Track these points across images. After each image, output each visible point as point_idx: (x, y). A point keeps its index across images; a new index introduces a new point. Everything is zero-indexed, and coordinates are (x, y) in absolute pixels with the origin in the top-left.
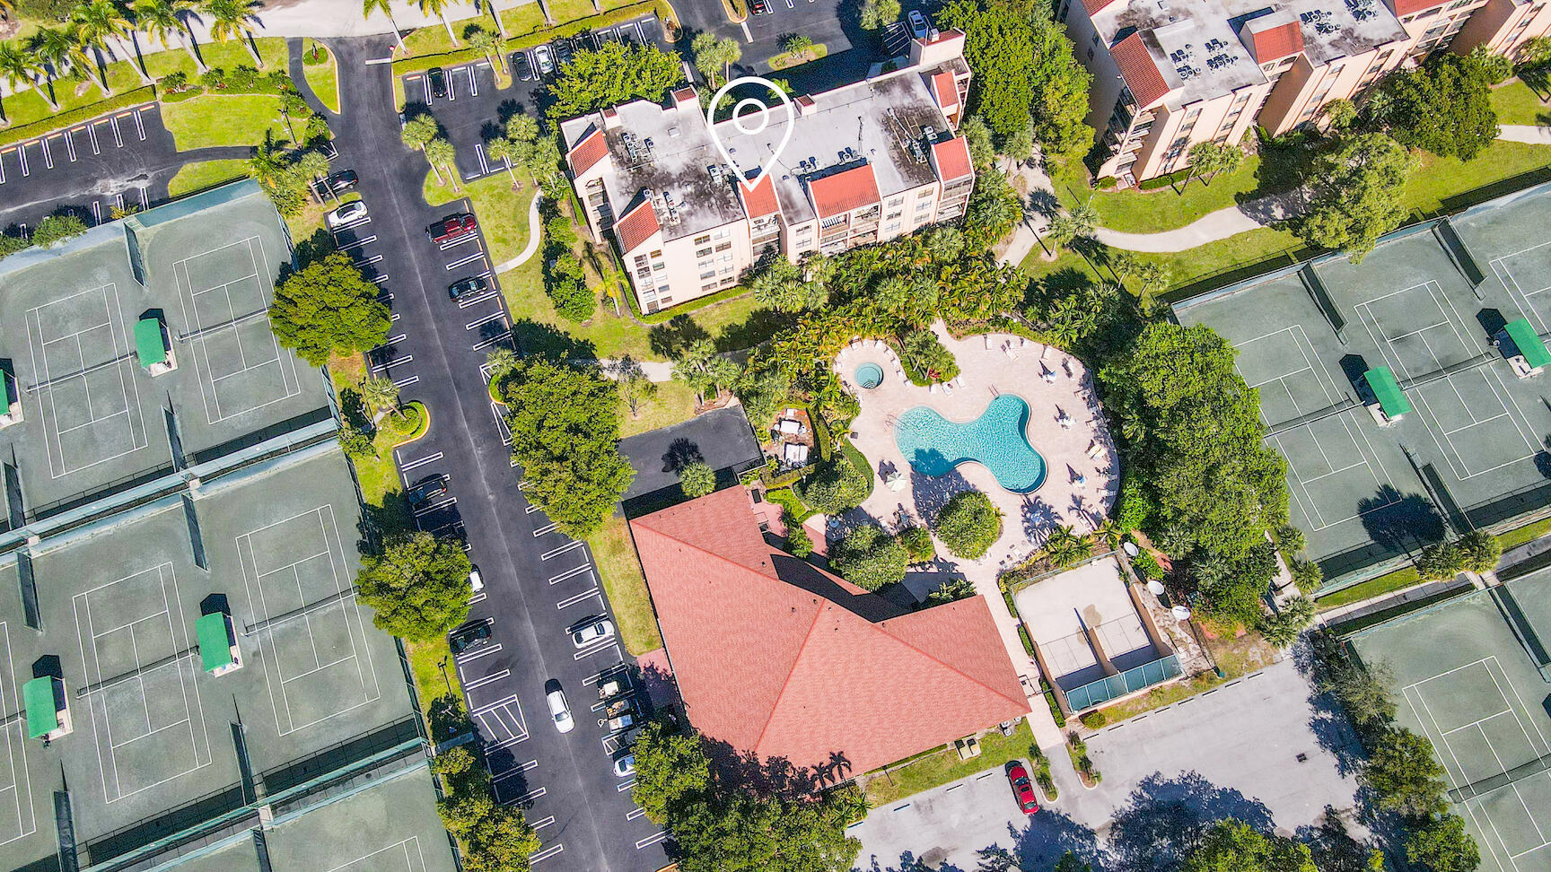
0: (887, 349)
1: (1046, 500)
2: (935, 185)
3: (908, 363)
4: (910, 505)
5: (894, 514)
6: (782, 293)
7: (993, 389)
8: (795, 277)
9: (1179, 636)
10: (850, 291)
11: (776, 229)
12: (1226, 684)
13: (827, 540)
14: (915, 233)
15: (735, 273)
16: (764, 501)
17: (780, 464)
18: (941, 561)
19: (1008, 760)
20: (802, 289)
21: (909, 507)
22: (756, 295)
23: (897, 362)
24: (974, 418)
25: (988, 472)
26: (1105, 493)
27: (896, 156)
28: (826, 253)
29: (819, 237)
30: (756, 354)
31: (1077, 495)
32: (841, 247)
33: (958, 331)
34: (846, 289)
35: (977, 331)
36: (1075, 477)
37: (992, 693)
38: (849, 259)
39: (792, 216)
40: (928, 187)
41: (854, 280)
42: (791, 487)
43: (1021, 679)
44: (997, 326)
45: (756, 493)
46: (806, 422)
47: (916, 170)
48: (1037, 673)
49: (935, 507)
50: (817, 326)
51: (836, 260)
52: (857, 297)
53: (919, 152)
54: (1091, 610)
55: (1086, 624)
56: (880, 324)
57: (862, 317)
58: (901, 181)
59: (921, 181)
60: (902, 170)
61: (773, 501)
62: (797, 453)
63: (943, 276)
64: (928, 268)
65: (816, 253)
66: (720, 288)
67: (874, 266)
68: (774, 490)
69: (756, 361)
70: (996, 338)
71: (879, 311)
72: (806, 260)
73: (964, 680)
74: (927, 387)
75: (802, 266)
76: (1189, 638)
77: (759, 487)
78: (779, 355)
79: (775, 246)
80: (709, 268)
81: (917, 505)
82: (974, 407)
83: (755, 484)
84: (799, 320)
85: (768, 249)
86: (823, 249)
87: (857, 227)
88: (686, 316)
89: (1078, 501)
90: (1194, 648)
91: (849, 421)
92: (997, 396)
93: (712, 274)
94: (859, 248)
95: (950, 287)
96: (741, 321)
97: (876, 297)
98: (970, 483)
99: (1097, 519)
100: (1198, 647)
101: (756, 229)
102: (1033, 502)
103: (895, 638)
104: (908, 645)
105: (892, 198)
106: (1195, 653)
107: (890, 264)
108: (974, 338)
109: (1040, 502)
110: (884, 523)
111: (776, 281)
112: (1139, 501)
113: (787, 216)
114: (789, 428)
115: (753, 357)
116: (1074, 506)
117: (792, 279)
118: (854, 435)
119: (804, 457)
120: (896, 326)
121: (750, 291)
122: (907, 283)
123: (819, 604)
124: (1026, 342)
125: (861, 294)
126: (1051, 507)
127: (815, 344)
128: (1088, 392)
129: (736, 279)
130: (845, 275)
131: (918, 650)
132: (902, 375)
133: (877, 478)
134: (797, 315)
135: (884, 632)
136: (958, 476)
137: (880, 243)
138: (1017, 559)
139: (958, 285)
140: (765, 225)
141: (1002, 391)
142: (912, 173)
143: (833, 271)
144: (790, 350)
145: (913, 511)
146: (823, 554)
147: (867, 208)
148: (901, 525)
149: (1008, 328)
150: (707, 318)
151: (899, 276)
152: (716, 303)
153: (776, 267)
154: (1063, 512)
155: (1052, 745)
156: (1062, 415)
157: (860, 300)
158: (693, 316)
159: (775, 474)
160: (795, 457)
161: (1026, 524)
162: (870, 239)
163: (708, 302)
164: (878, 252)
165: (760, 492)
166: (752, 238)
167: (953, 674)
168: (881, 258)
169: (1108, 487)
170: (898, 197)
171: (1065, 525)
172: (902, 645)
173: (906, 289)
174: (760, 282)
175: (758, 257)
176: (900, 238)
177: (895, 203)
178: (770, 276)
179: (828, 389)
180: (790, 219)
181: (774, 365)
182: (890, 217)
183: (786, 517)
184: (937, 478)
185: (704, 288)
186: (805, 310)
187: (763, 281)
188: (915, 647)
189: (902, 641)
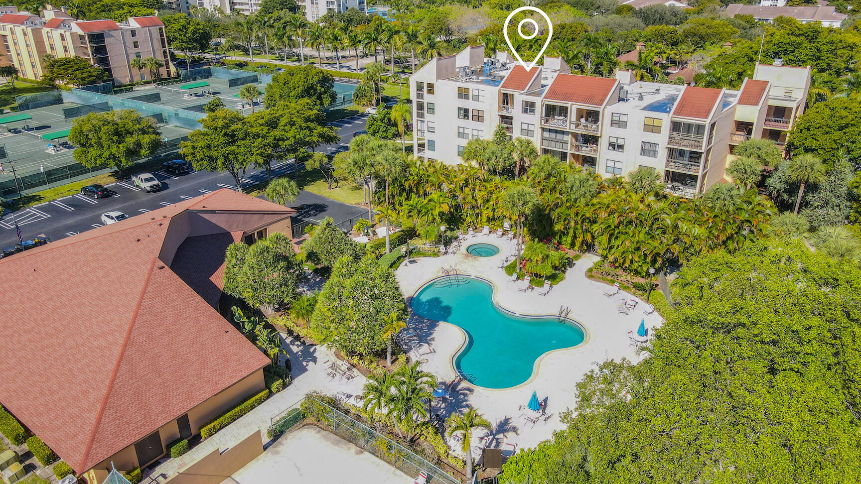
31: (513, 424)
89: (505, 427)
102: (459, 388)
103: (148, 281)
104: (144, 293)
131: (139, 304)
188: (141, 302)
189: (145, 288)
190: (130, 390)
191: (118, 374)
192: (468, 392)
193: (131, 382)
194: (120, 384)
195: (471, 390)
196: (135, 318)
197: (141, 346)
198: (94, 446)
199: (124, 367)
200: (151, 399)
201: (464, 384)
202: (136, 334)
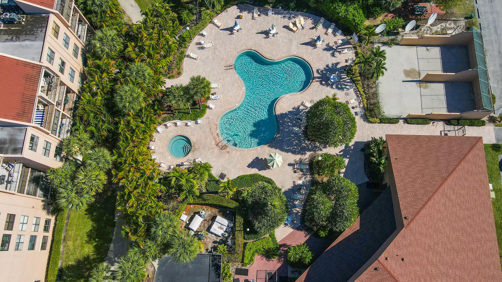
0: (166, 125)
1: (322, 67)
2: (52, 18)
3: (183, 115)
4: (293, 158)
5: (295, 172)
6: (84, 186)
7: (229, 67)
8: (74, 169)
9: (439, 30)
10: (109, 131)
11: (18, 167)
12: (477, 17)
13: (298, 229)
14: (85, 63)
15: (44, 216)
16: (248, 267)
17: (223, 242)
18: (342, 153)
19: (498, 167)
20: (89, 168)
21: (293, 159)
22: (74, 208)
23: (179, 123)
24: (244, 88)
25: (287, 96)
26: (330, 31)
27: (6, 37)
28: (65, 136)
29: (48, 134)
30: (128, 230)
31: (325, 47)
32: (67, 122)
33: (175, 71)
34: (105, 133)
35: (181, 59)
36: (312, 44)
37: (467, 158)
38: (81, 119)
39: (13, 147)
40: (51, 25)
41: (101, 123)
42: (245, 241)
43: (443, 135)
44: (183, 45)
45: (239, 272)
46: (198, 208)
47: (29, 27)
48: (441, 123)
49: (300, 141)
50: (128, 169)
51: (76, 130)
52: (117, 128)
53: (14, 16)
54: (407, 73)
55: (415, 79)
56: (149, 120)
57: (137, 131)
58: (32, 43)
59: (41, 27)
60: (22, 37)
61: (252, 260)
62: (220, 225)
63: (133, 56)
64: (120, 65)
65: (61, 143)
66: (50, 234)
67: (98, 103)
68: (243, 256)
69: (135, 232)
70: (191, 50)
71: (138, 114)
72: (64, 154)
73: (455, 174)
74: (208, 110)
75: (67, 159)
76: (442, 24)
77: (235, 267)
78: (140, 212)
79: (37, 174)
80: (26, 241)
81: (294, 153)
82: (236, 85)
83: (232, 269)
84: (115, 180)
85: (36, 181)
86: (62, 137)
87: (57, 100)
88: (61, 270)
89: (329, 48)
90: (450, 24)
91: (210, 176)
92: (233, 67)
93: (33, 239)
94: (75, 108)
95: (145, 55)
96: (89, 225)
97: (126, 111)
98: (291, 110)
99: (345, 43)
100: (449, 22)
101: (9, 185)
102: (319, 76)
103: (418, 213)
104: (424, 206)
105: (45, 57)
106: (453, 25)
107: (102, 90)
108: (184, 64)
109: (322, 71)
110: (300, 182)
111: (70, 187)
112: (351, 9)
113: (10, 151)
114: (197, 224)
115: (130, 234)
116: (331, 52)
117: (75, 172)
118: (222, 176)
119: (225, 222)
120: (156, 108)
121: (66, 211)
122: (127, 83)
123: (380, 266)
124: (204, 32)
125: (116, 124)
126: (327, 66)
127: (142, 176)
128: (256, 10)
129: (50, 217)
130: (93, 129)
131: (429, 199)
132: (190, 123)
133: (264, 173)
134: (110, 182)
135: (412, 220)
136: (283, 116)
137: (79, 92)
138: (357, 104)
139: (147, 48)
140: (10, 175)
141: (232, 61)
142: (30, 31)
143: (86, 136)
144: (137, 200)
145: (298, 157)
146: (308, 237)
147: (42, 82)
148: (305, 170)
149: (187, 39)
150: (72, 254)
151: (117, 87)
152: (62, 241)
153: (56, 182)
154: (334, 60)
155: (493, 135)
156: (266, 33)
157: (122, 126)
158: (64, 265)
159: (231, 250)
160: (222, 229)
161: (334, 87)
162: (73, 97)
163: (58, 248)
164: (87, 96)
165: (240, 267)
166: (16, 193)
167: (450, 180)
168: (94, 95)
169: (326, 27)
170: (46, 51)
171: (343, 64)
172: (424, 210)
173: (131, 85)
174: (64, 200)
175: (39, 192)
176: (83, 77)
177: (51, 58)
178: (61, 190)
179: (183, 182)
180: (15, 151)
181: (146, 218)
182: (62, 71)
183: (268, 254)
184: (278, 131)
185: (43, 247)
186: (108, 173)
187: (64, 197)
188: (428, 200)
189: (421, 209)
190: (452, 157)
191: (454, 167)
192: (319, 71)
193: (451, 160)
194: (455, 162)
195: (318, 71)
196: (435, 192)
197: (439, 175)
198: (474, 143)
199: (451, 169)
200: (446, 148)
201: (316, 75)
202: (439, 182)
